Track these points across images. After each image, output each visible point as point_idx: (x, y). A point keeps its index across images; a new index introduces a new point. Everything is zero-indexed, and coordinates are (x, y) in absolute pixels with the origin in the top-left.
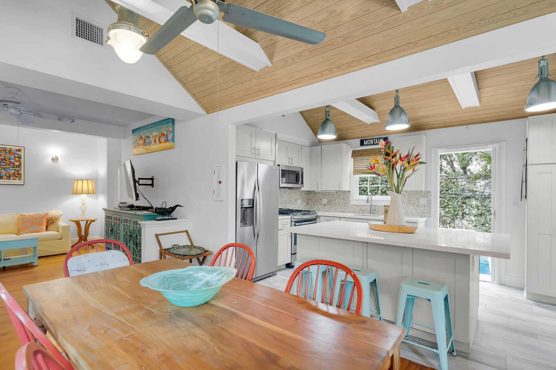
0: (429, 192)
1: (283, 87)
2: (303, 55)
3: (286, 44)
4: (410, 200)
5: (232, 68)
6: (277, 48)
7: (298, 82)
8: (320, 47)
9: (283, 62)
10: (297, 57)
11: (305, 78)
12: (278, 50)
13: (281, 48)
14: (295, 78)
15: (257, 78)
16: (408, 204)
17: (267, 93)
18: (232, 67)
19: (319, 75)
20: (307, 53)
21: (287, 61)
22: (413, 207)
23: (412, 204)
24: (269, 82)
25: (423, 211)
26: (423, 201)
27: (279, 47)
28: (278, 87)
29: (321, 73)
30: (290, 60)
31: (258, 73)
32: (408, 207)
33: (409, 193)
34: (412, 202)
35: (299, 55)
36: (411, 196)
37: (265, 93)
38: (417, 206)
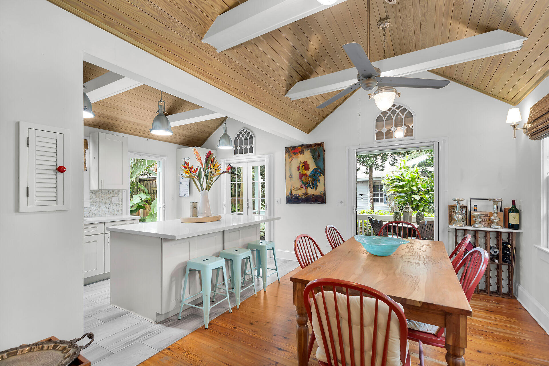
0: (120, 191)
1: (201, 73)
2: (243, 70)
3: (246, 55)
4: (102, 199)
5: (183, 5)
6: (239, 49)
7: (217, 81)
8: (254, 77)
9: (228, 61)
10: (239, 68)
11: (223, 83)
12: (238, 51)
13: (241, 52)
14: (218, 77)
15: (192, 44)
16: (100, 203)
17: (180, 63)
18: (185, 6)
19: (233, 89)
20: (246, 72)
21: (231, 62)
22: (105, 206)
23: (104, 204)
24: (196, 59)
25: (115, 210)
26: (115, 200)
27: (241, 51)
28: (198, 69)
29: (235, 89)
30: (233, 64)
31: (200, 43)
32: (100, 206)
33: (101, 192)
34: (104, 201)
35: (241, 68)
36: (103, 195)
37: (176, 61)
38: (110, 205)
